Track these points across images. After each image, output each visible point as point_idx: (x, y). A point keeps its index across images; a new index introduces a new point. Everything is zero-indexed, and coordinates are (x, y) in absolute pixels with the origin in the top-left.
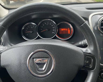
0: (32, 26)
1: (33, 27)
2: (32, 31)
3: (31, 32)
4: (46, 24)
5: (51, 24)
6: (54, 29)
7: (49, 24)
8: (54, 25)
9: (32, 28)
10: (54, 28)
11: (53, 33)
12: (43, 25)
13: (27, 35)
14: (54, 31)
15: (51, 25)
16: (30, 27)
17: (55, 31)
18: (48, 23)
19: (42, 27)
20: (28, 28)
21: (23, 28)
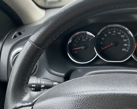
0: (84, 37)
1: (87, 38)
2: (85, 46)
3: (83, 48)
4: (110, 33)
5: (120, 33)
6: (126, 43)
7: (116, 33)
8: (125, 36)
9: (85, 40)
10: (126, 40)
11: (125, 50)
12: (106, 35)
13: (76, 52)
14: (126, 47)
15: (120, 35)
16: (81, 38)
17: (128, 46)
18: (114, 32)
19: (103, 39)
20: (78, 40)
21: (70, 41)
